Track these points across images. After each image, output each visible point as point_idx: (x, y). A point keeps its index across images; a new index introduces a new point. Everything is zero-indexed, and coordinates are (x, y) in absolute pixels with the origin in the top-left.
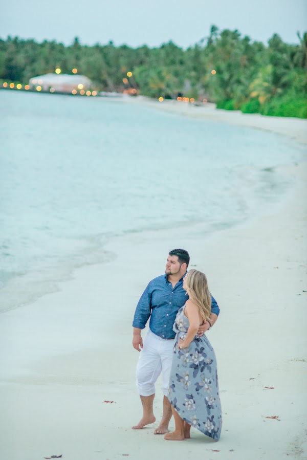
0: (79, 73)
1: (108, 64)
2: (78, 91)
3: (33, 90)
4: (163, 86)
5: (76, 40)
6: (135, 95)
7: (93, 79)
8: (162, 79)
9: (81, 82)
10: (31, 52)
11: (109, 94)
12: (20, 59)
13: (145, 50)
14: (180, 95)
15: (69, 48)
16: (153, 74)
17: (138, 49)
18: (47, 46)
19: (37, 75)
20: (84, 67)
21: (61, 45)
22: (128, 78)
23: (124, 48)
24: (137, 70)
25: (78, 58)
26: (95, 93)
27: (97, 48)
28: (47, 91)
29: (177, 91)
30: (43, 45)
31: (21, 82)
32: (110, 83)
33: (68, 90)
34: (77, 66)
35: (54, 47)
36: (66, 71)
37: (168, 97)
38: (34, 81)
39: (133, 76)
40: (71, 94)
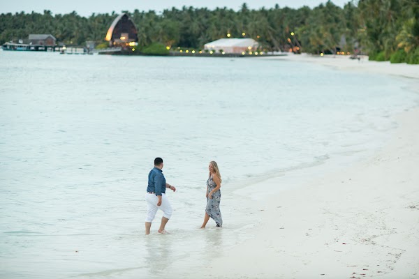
0: (248, 36)
1: (273, 26)
2: (247, 51)
3: (207, 54)
4: (322, 42)
5: (244, 5)
6: (299, 52)
7: (260, 41)
8: (321, 36)
9: (249, 43)
10: (204, 20)
11: (275, 53)
12: (195, 27)
13: (305, 10)
14: (338, 50)
15: (238, 13)
16: (314, 32)
17: (300, 10)
18: (218, 13)
19: (210, 41)
20: (251, 30)
21: (231, 11)
22: (292, 38)
23: (286, 9)
24: (298, 30)
25: (245, 22)
26: (262, 53)
27: (263, 11)
28: (219, 54)
29: (335, 46)
30: (214, 13)
31: (195, 48)
32: (275, 43)
33: (237, 52)
34: (245, 29)
35: (223, 13)
36: (236, 35)
37: (328, 52)
38: (209, 46)
39: (296, 35)
40: (241, 56)
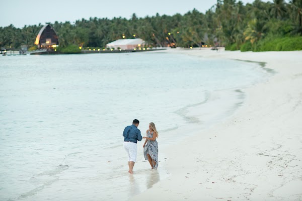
0: (137, 37)
1: (155, 29)
2: (137, 48)
3: (109, 51)
4: (191, 39)
5: (134, 15)
6: (175, 47)
7: (146, 39)
8: (189, 34)
9: (139, 42)
10: (105, 27)
11: (158, 48)
12: (99, 32)
13: (178, 16)
14: (203, 44)
15: (130, 21)
16: (184, 32)
17: (174, 16)
18: (116, 21)
19: (111, 42)
20: (140, 33)
21: (125, 20)
22: (169, 37)
23: (165, 16)
24: (174, 31)
25: (135, 27)
26: (148, 49)
27: (147, 18)
28: (118, 51)
29: (200, 41)
30: (112, 21)
31: (100, 47)
32: (157, 40)
33: (130, 49)
34: (136, 32)
35: (119, 21)
36: (129, 36)
37: (195, 46)
38: (109, 45)
39: (172, 35)
40: (133, 51)
